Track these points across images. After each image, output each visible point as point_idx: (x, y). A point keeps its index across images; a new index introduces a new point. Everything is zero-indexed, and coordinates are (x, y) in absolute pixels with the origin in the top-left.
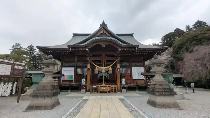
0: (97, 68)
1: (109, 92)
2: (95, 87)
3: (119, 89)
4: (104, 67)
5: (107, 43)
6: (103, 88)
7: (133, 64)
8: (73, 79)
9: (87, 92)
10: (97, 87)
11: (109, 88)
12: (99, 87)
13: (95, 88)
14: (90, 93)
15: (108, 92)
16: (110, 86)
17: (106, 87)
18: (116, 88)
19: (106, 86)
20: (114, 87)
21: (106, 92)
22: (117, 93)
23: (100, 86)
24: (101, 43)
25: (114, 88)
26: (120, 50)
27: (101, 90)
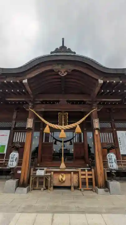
0: (47, 126)
1: (77, 188)
2: (40, 172)
3: (101, 180)
4: (65, 125)
5: (71, 67)
6: (60, 177)
7: (118, 125)
8: (5, 152)
9: (19, 189)
10: (47, 172)
11: (75, 177)
12: (52, 173)
13: (41, 177)
14: (28, 191)
15: (72, 188)
16: (77, 172)
17: (69, 175)
18: (93, 177)
19: (70, 172)
20: (89, 175)
21: (69, 188)
22: (96, 192)
23: (55, 172)
24: (56, 67)
25: (87, 177)
26: (101, 81)
27: (56, 183)
